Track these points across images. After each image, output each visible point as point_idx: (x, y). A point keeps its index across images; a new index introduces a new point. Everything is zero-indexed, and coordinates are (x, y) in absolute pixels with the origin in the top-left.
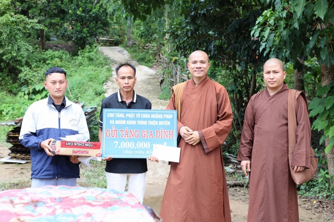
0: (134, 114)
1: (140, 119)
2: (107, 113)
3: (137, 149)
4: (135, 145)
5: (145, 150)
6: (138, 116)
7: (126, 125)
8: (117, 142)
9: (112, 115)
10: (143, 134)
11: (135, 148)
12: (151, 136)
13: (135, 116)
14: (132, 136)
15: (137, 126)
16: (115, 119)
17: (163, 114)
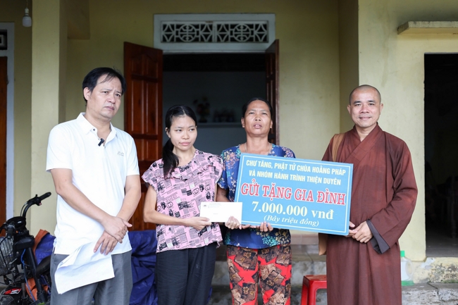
0: (286, 165)
1: (295, 172)
2: (246, 159)
3: (287, 216)
4: (285, 210)
5: (300, 218)
6: (292, 167)
7: (273, 179)
8: (257, 203)
9: (253, 163)
10: (298, 195)
11: (284, 213)
12: (310, 199)
13: (288, 167)
14: (280, 196)
15: (289, 182)
16: (258, 169)
17: (331, 167)
